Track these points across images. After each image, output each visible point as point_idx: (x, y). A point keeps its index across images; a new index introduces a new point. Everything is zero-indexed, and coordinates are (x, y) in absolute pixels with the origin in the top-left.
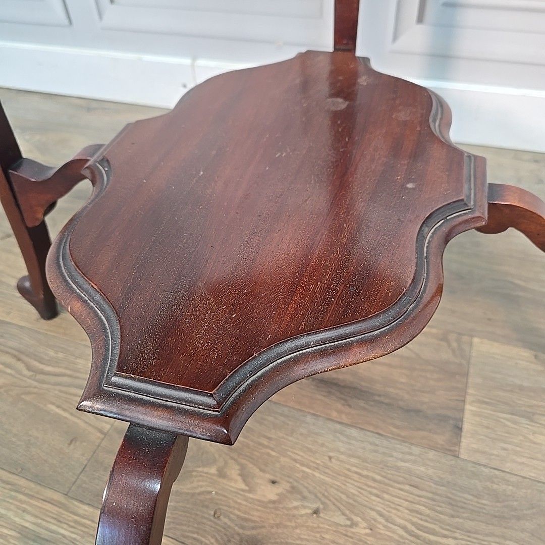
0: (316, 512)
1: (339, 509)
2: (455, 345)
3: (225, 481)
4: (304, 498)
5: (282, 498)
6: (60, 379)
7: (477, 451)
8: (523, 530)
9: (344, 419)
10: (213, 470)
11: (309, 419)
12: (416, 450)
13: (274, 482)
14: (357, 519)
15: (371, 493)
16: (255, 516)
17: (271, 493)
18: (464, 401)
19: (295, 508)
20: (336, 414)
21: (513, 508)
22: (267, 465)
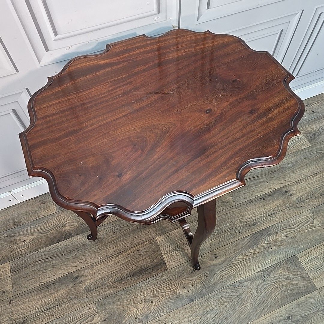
0: (152, 302)
1: (155, 298)
2: (153, 243)
3: (132, 312)
4: (148, 301)
7: (170, 266)
8: (184, 276)
9: (144, 279)
10: (128, 312)
11: (138, 285)
12: (160, 275)
13: (141, 304)
14: (159, 297)
15: (158, 290)
16: (142, 312)
17: (142, 306)
18: (163, 256)
19: (148, 304)
20: (142, 279)
21: (181, 273)
22: (137, 301)
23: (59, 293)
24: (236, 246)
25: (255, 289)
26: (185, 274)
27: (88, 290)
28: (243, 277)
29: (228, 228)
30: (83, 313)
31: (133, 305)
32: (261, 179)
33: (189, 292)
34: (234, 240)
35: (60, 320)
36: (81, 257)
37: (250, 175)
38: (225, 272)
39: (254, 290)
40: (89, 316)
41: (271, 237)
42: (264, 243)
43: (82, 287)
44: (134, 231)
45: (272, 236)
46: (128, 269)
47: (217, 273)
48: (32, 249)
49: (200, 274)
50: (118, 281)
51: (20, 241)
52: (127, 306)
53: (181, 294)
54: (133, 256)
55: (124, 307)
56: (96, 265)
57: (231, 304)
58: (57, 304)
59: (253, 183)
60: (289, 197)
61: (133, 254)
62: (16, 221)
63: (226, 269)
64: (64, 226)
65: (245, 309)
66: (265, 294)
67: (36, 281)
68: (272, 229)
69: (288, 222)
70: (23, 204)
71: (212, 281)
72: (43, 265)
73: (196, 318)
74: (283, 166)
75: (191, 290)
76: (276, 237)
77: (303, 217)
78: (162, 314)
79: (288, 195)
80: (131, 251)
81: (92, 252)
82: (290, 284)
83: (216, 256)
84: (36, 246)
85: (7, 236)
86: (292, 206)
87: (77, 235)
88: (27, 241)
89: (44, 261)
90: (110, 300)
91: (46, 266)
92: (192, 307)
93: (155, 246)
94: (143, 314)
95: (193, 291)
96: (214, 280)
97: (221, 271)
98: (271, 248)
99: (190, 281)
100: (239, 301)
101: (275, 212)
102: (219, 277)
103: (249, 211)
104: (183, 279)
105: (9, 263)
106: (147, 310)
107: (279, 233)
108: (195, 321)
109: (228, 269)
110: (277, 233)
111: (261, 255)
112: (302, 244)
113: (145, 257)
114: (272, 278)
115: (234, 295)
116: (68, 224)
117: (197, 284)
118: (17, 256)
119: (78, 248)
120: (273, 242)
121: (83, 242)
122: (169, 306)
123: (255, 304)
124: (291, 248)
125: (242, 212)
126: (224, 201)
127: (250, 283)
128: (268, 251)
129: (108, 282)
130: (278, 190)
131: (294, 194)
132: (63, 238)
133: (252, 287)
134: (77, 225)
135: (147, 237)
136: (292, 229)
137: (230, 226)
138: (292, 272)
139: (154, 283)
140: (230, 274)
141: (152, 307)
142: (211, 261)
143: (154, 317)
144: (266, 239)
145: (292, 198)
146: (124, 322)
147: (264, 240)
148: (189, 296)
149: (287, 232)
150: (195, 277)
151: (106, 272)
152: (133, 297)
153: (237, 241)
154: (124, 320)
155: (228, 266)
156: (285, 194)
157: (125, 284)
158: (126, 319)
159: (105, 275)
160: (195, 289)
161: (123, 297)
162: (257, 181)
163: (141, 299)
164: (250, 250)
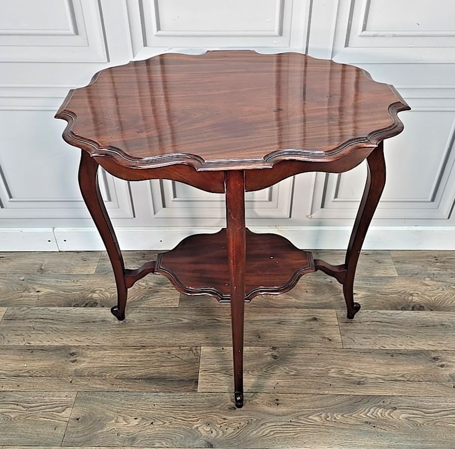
0: (152, 423)
1: (159, 420)
2: (195, 351)
3: (118, 424)
4: (147, 420)
5: (139, 423)
6: (40, 407)
7: (203, 388)
8: (217, 409)
9: (157, 390)
10: (113, 421)
11: (145, 394)
12: (183, 394)
13: (136, 419)
14: (165, 421)
15: (169, 412)
16: (132, 431)
17: (136, 422)
18: (198, 372)
19: (145, 424)
20: (154, 389)
21: (214, 403)
22: (133, 414)
23: (42, 363)
24: (316, 401)
26: (218, 407)
27: (79, 374)
29: (315, 373)
30: (56, 398)
31: (124, 417)
32: (400, 328)
33: (212, 432)
34: (318, 392)
35: (23, 395)
36: (92, 333)
37: (385, 318)
38: (281, 429)
40: (60, 405)
41: (380, 411)
42: (364, 415)
43: (73, 367)
44: (177, 328)
45: (382, 411)
46: (143, 370)
47: (268, 425)
48: (41, 303)
49: (241, 417)
50: (122, 379)
51: (33, 290)
52: (117, 414)
53: (199, 431)
54: (159, 356)
55: (111, 414)
56: (105, 350)
58: (32, 374)
59: (385, 329)
60: (437, 367)
61: (160, 354)
62: (43, 268)
63: (284, 425)
64: (94, 292)
67: (24, 339)
68: (388, 401)
69: (421, 401)
70: (61, 253)
71: (255, 432)
72: (42, 325)
74: (446, 323)
75: (215, 432)
76: (389, 414)
77: (450, 404)
78: (158, 445)
79: (437, 364)
80: (159, 349)
81: (108, 332)
83: (277, 403)
84: (48, 302)
85: (23, 280)
86: (437, 382)
87: (103, 307)
88: (42, 293)
89: (46, 321)
90: (97, 397)
91: (45, 328)
93: (195, 356)
94: (131, 434)
95: (218, 434)
96: (258, 432)
97: (275, 425)
98: (374, 427)
99: (220, 419)
101: (405, 380)
102: (268, 431)
103: (360, 362)
104: (211, 412)
105: (7, 308)
106: (140, 430)
107: (398, 411)
109: (288, 427)
110: (395, 409)
111: (351, 429)
112: (432, 441)
113: (174, 364)
116: (99, 291)
117: (230, 428)
118: (19, 305)
119: (94, 322)
120: (381, 420)
121: (105, 318)
122: (173, 439)
124: (409, 439)
125: (347, 360)
126: (326, 336)
128: (366, 428)
129: (109, 374)
130: (422, 353)
131: (448, 366)
132: (85, 304)
134: (109, 297)
135: (190, 341)
136: (423, 413)
137: (319, 372)
139: (167, 400)
140: (287, 434)
141: (149, 431)
142: (267, 405)
143: (144, 444)
144: (372, 410)
145: (443, 370)
146: (100, 431)
147: (367, 410)
148: (209, 438)
149: (413, 414)
150: (232, 418)
151: (113, 363)
152: (130, 406)
153: (321, 396)
154: (102, 429)
155: (289, 423)
156: (433, 362)
157: (129, 386)
158: (105, 430)
159: (110, 365)
160: (223, 432)
161: (118, 401)
162: (393, 329)
163: (139, 414)
164: (337, 416)
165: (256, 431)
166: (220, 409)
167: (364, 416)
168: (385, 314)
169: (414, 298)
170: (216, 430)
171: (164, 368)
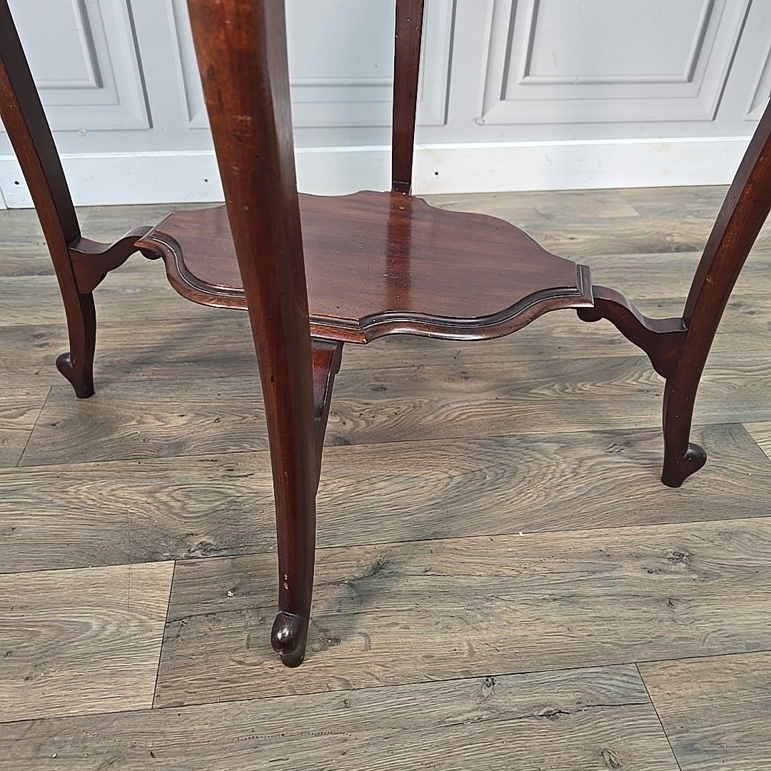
0: (217, 420)
1: (233, 414)
3: (145, 425)
4: (208, 416)
5: (190, 421)
9: (223, 374)
10: (134, 422)
11: (197, 381)
13: (182, 416)
14: (245, 415)
16: (175, 433)
17: (182, 421)
19: (202, 422)
20: (216, 374)
22: (174, 409)
24: (538, 369)
25: (569, 464)
28: (537, 432)
30: (5, 398)
31: (156, 415)
32: (664, 273)
33: (344, 423)
34: (538, 357)
37: (633, 263)
38: (481, 410)
39: (564, 466)
40: (14, 407)
42: (633, 381)
43: (41, 353)
46: (190, 350)
47: (455, 406)
49: (397, 399)
50: (146, 363)
52: (139, 411)
54: (220, 330)
57: (470, 476)
59: (638, 275)
60: (744, 315)
61: (222, 327)
63: (486, 404)
65: (515, 499)
66: (604, 482)
69: (732, 357)
70: (11, 211)
71: (430, 418)
73: (336, 481)
75: (351, 422)
78: (232, 449)
79: (741, 311)
82: (704, 481)
83: (465, 376)
86: (749, 332)
92: (337, 455)
94: (174, 438)
95: (357, 425)
96: (437, 417)
97: (467, 406)
98: (657, 395)
99: (359, 405)
100: (502, 477)
102: (455, 415)
106: (192, 431)
108: (330, 487)
109: (493, 406)
111: (616, 401)
114: (639, 452)
115: (489, 461)
117: (379, 416)
123: (556, 497)
124: (725, 407)
127: (556, 448)
131: (761, 313)
133: (559, 457)
136: (740, 372)
137: (535, 333)
138: (719, 456)
140: (494, 416)
141: (212, 431)
142: (445, 381)
143: (203, 450)
144: (645, 374)
145: (753, 318)
146: (103, 439)
147: (636, 375)
148: (339, 432)
149: (722, 374)
150: (380, 401)
151: (125, 343)
152: (168, 400)
153: (544, 363)
154: (108, 435)
155: (494, 401)
156: (731, 309)
157: (163, 372)
158: (116, 436)
159: (119, 347)
160: (367, 421)
161: (139, 393)
162: (652, 275)
163: (189, 409)
164: (583, 385)
165: (432, 416)
166: (354, 391)
167: (634, 383)
168: (633, 259)
169: (675, 238)
170: (351, 420)
171: (234, 344)
